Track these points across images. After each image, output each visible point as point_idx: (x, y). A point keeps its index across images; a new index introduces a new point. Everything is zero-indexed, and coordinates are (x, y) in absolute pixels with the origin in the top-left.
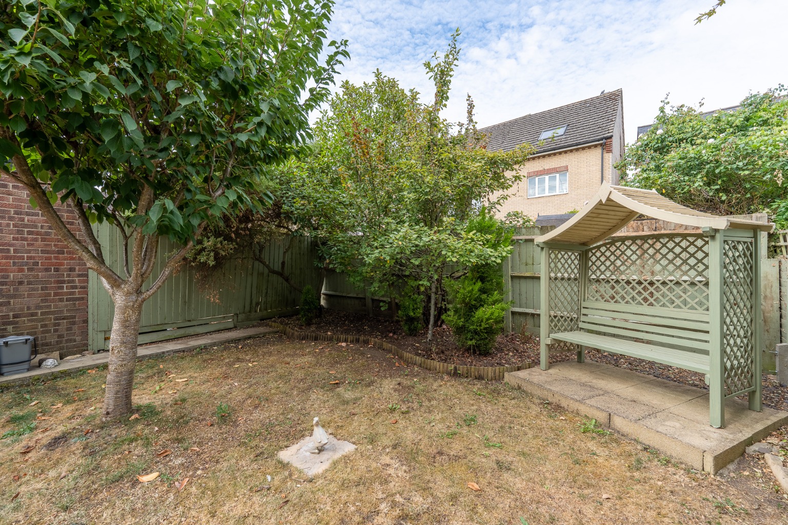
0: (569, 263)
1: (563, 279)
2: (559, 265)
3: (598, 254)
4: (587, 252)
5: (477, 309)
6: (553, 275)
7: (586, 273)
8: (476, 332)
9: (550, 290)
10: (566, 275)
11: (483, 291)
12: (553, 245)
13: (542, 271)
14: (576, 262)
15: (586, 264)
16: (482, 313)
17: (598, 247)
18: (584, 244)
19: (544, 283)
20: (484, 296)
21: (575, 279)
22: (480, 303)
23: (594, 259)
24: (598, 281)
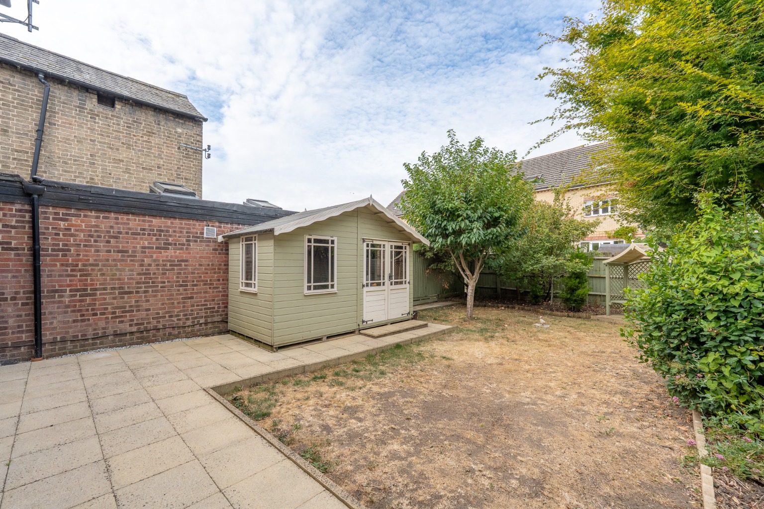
0: (619, 271)
1: (616, 278)
2: (614, 272)
3: (633, 267)
4: (627, 266)
5: (576, 290)
6: (611, 276)
7: (627, 276)
8: (575, 301)
9: (610, 283)
10: (618, 276)
11: (579, 283)
12: (611, 264)
13: (607, 275)
14: (622, 271)
15: (627, 272)
16: (580, 292)
17: (633, 265)
18: (626, 263)
19: (607, 280)
20: (580, 285)
21: (622, 278)
22: (578, 288)
23: (630, 269)
24: (633, 279)
